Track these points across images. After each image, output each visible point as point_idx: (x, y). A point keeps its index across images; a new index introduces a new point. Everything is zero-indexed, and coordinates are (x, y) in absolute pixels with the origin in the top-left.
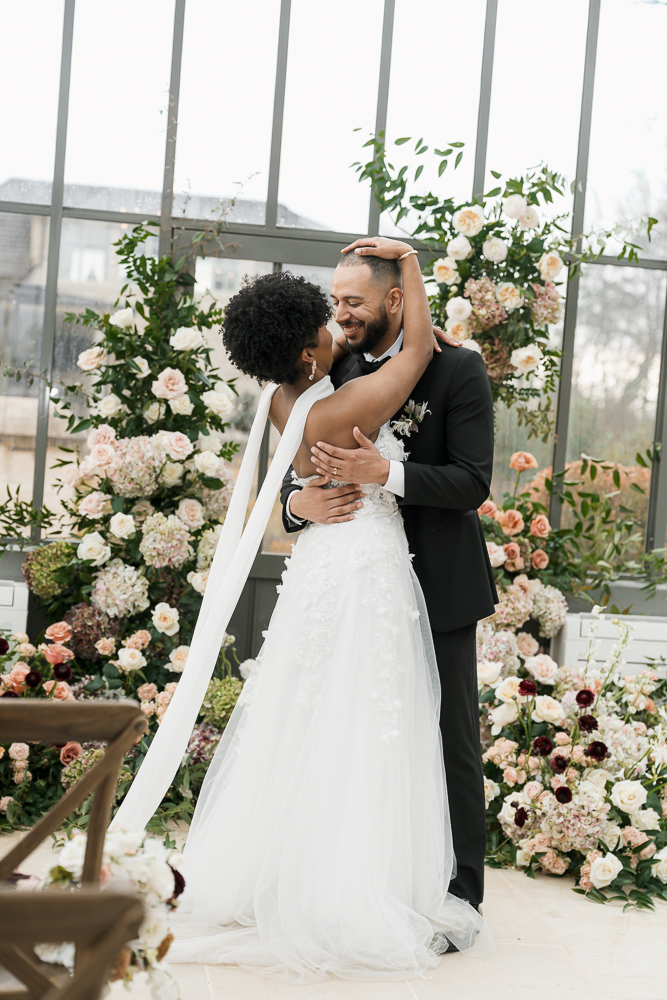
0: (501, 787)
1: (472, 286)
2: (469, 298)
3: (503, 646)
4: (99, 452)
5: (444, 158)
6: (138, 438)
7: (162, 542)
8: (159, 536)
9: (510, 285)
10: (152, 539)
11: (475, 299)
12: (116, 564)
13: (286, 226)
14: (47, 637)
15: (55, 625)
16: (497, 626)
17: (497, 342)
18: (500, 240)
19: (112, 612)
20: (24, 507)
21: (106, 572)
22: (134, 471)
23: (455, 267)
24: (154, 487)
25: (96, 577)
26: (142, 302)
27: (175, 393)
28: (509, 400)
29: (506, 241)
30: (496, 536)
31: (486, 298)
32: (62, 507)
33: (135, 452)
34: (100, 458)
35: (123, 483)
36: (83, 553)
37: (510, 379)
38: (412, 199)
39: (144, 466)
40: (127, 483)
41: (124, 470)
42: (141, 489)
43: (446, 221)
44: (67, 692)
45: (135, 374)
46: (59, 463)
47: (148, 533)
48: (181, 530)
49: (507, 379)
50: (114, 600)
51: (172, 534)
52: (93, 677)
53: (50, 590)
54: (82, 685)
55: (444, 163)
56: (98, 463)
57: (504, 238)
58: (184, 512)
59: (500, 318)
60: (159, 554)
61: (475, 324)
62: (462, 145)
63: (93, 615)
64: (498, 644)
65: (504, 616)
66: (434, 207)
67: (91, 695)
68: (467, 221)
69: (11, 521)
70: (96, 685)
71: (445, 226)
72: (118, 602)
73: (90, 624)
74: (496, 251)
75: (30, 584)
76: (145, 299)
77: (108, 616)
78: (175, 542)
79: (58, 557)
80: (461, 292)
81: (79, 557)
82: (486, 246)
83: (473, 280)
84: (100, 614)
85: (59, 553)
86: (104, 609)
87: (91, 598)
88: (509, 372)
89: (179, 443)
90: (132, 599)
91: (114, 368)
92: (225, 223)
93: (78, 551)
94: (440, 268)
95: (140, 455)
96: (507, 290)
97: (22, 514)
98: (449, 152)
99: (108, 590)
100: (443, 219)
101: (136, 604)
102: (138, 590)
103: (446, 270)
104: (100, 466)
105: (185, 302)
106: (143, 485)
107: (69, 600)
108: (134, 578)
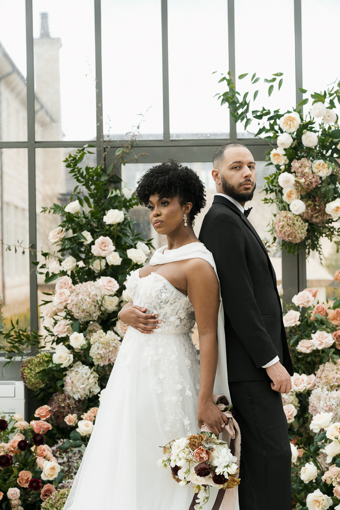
0: (333, 499)
1: (296, 164)
2: (295, 172)
3: (334, 401)
4: (61, 294)
5: (272, 84)
6: (87, 283)
7: (103, 349)
8: (101, 346)
9: (322, 161)
10: (96, 348)
11: (298, 172)
12: (77, 365)
13: (177, 139)
14: (36, 416)
15: (40, 407)
16: (331, 387)
17: (317, 199)
18: (312, 133)
19: (76, 398)
20: (21, 332)
21: (72, 371)
22: (84, 304)
23: (284, 153)
24: (99, 313)
25: (66, 375)
26: (88, 196)
27: (106, 252)
28: (331, 236)
29: (317, 134)
30: (326, 328)
31: (305, 171)
32: (46, 330)
33: (84, 292)
34: (61, 298)
35: (78, 313)
36: (56, 359)
37: (331, 223)
38: (253, 112)
39: (90, 300)
40: (81, 313)
41: (78, 304)
42: (90, 315)
43: (277, 124)
44: (46, 451)
45: (83, 242)
46: (44, 302)
47: (94, 343)
48: (115, 340)
49: (327, 223)
50: (77, 388)
51: (109, 343)
52: (65, 440)
53: (37, 385)
54: (58, 446)
55: (271, 87)
56: (60, 301)
57: (315, 132)
58: (119, 328)
59: (316, 184)
60: (102, 357)
61: (300, 189)
62: (281, 74)
63: (65, 400)
64: (331, 400)
65: (335, 380)
66: (268, 116)
67: (63, 452)
68: (289, 123)
69: (14, 342)
70: (66, 445)
71: (276, 128)
72: (79, 390)
73: (63, 405)
74: (310, 140)
75: (25, 382)
76: (89, 194)
77: (75, 400)
78: (111, 349)
79: (41, 363)
80: (288, 169)
81: (54, 362)
82: (304, 138)
83: (296, 161)
84: (69, 398)
85: (41, 361)
86: (71, 395)
87: (64, 389)
88: (328, 218)
89: (110, 284)
90: (88, 387)
91: (69, 239)
92: (136, 141)
93: (53, 359)
94: (275, 155)
95: (88, 293)
96: (319, 165)
97: (21, 337)
98: (274, 80)
99: (72, 382)
100: (275, 123)
101: (91, 390)
102: (91, 381)
103: (278, 156)
104: (61, 303)
105: (112, 193)
106: (91, 313)
107: (51, 390)
108: (89, 374)
